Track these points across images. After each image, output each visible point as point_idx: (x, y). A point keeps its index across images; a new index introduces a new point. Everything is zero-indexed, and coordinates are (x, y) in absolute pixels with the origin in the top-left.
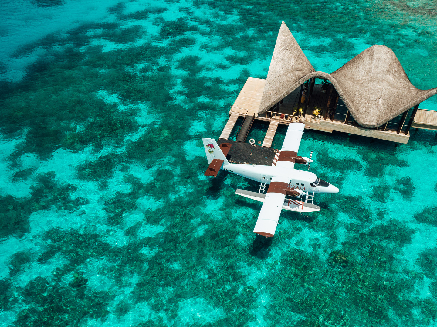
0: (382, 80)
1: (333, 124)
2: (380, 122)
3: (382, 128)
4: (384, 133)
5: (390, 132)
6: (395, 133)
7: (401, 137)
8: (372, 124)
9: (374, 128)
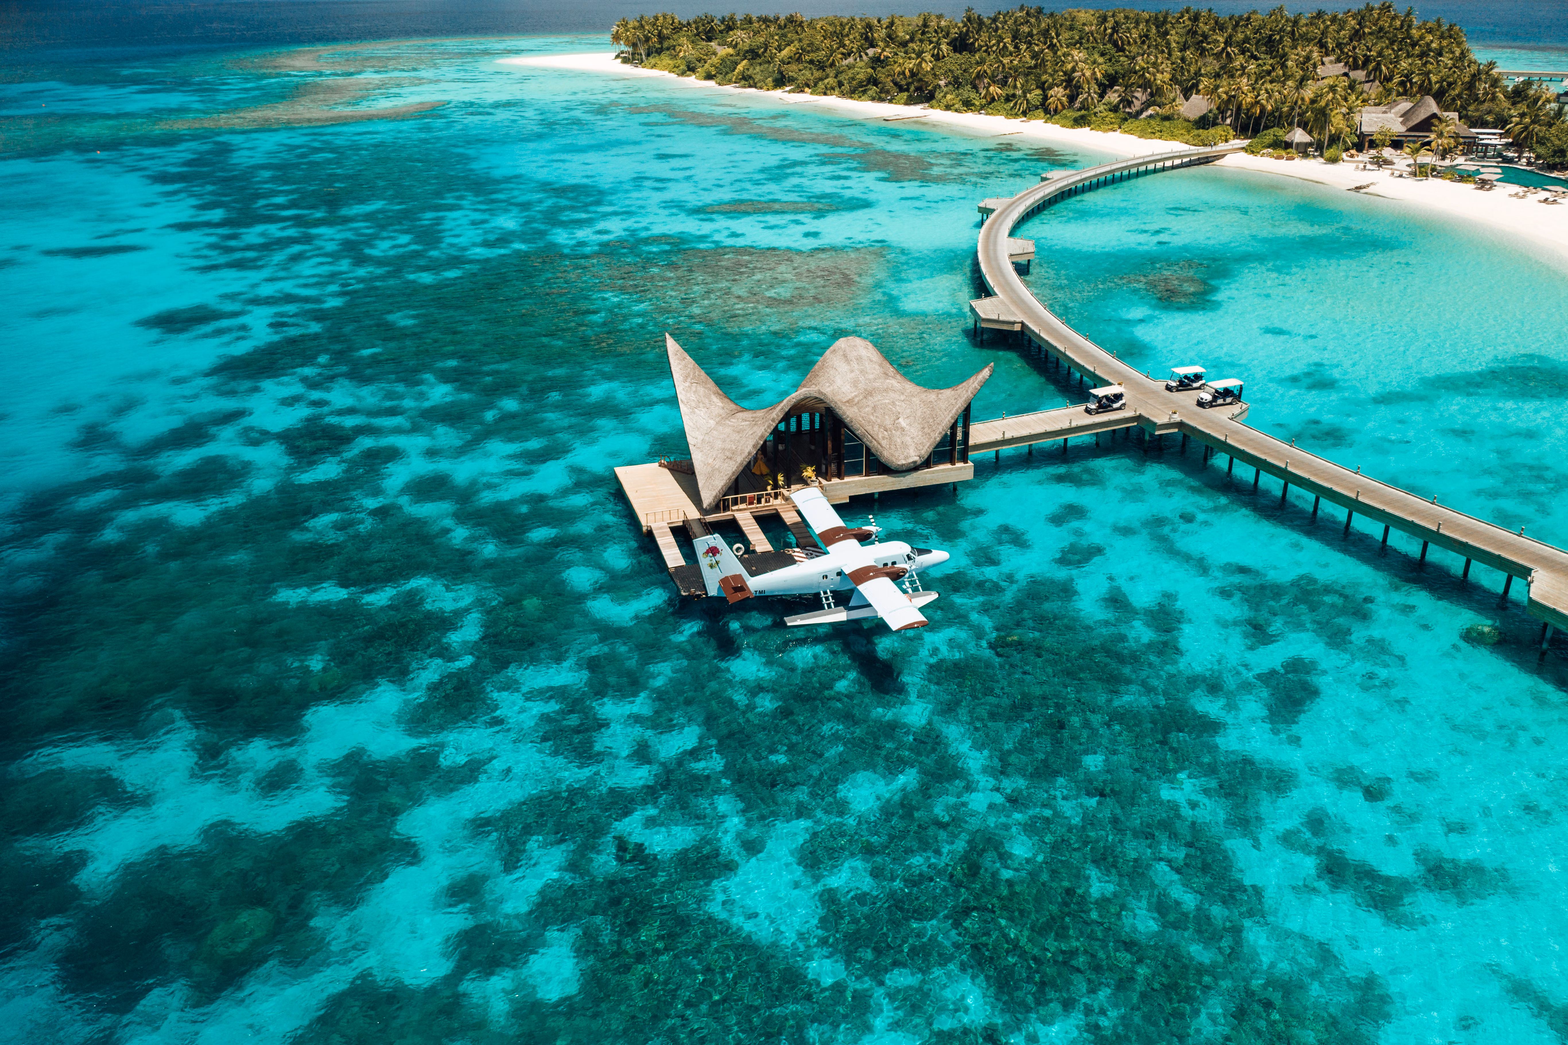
0: (886, 390)
1: (846, 483)
2: (923, 452)
3: (927, 463)
4: (933, 472)
5: (942, 467)
6: (949, 466)
7: (961, 468)
8: (911, 460)
9: (915, 468)
